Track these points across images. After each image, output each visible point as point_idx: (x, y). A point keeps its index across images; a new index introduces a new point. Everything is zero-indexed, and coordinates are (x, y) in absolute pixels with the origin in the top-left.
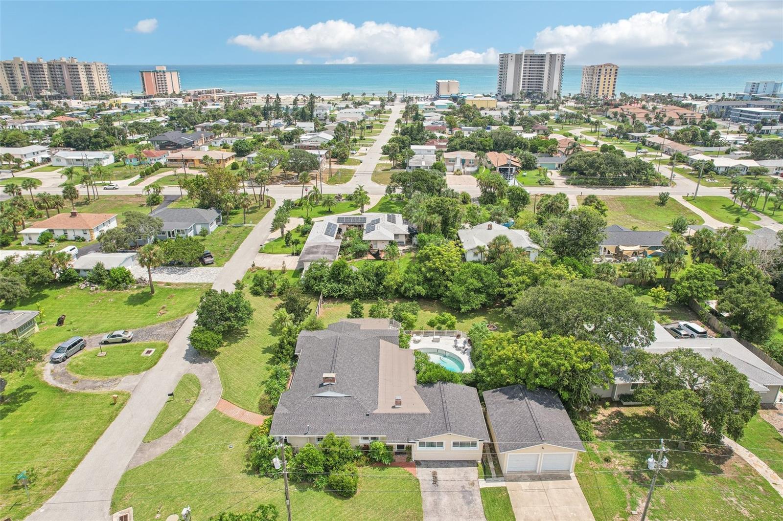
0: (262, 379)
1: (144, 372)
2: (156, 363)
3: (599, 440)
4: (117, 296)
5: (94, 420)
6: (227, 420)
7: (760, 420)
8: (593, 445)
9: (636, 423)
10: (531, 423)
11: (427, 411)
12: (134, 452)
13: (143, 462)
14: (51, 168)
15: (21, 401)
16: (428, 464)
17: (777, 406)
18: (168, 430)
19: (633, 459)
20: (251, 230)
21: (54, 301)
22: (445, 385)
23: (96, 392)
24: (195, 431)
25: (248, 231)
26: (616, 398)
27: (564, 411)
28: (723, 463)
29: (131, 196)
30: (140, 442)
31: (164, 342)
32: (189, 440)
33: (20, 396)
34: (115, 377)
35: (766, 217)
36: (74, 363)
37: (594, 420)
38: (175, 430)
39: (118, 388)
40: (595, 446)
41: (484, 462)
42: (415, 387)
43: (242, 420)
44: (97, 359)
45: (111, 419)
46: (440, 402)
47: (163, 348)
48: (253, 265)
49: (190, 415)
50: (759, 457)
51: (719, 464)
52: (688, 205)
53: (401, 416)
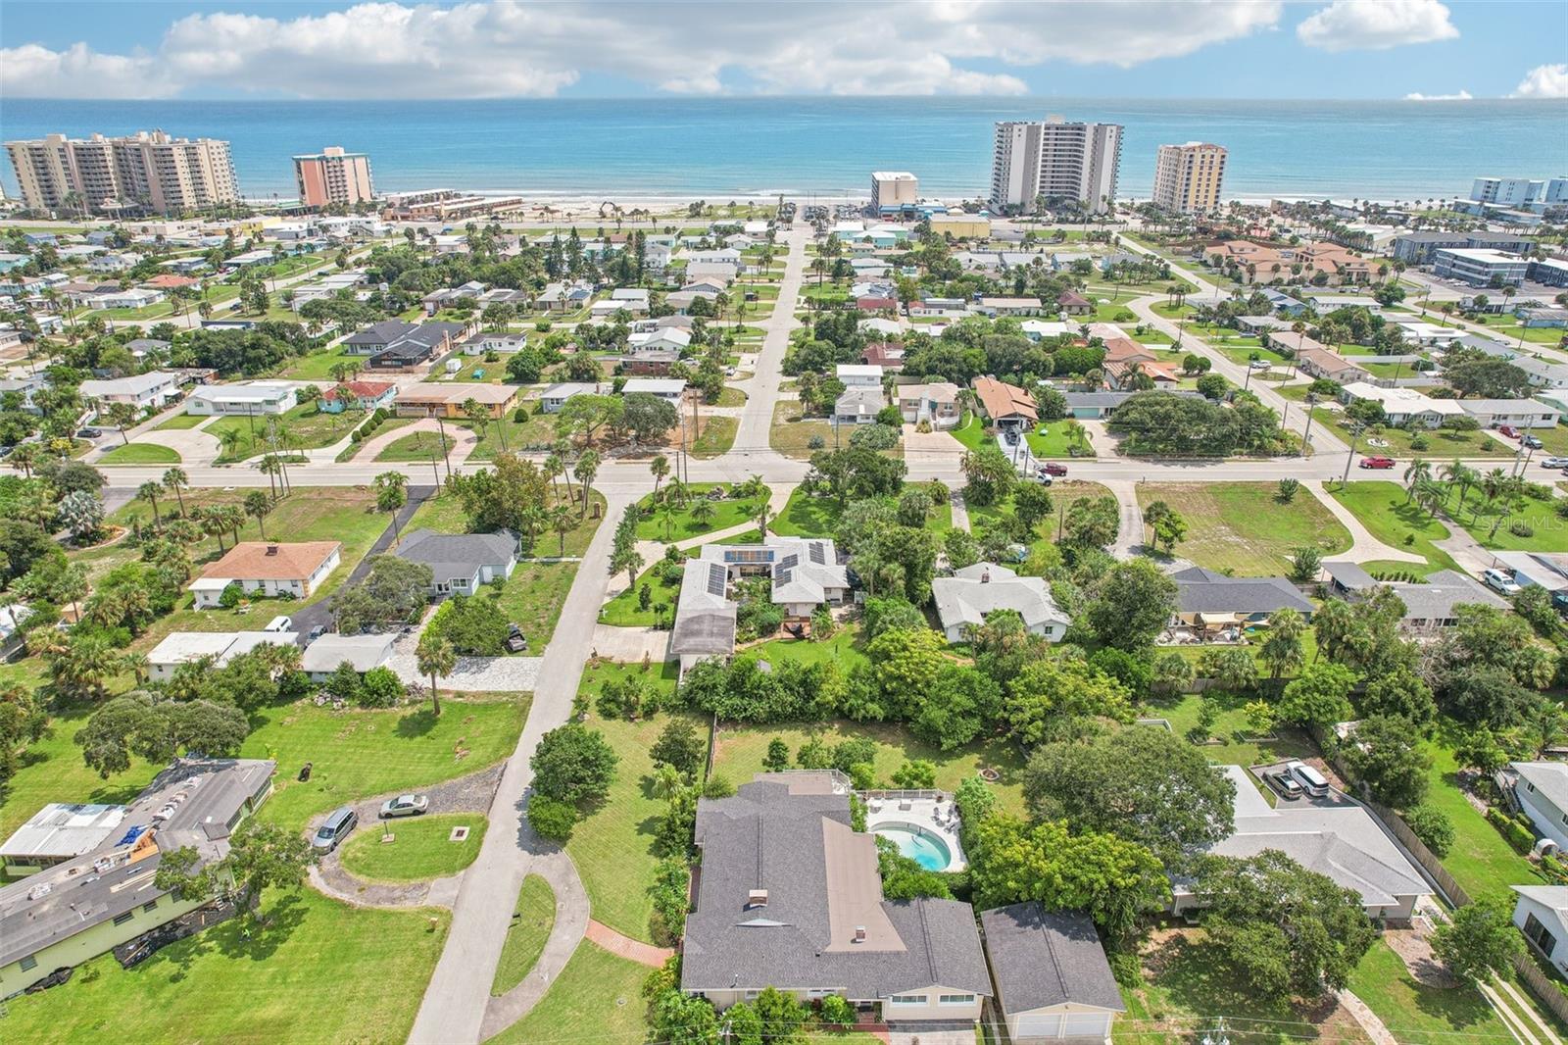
0: (647, 885)
1: (462, 872)
2: (476, 856)
3: (1149, 984)
4: (380, 718)
5: (410, 959)
6: (607, 957)
7: (1385, 949)
8: (1140, 992)
9: (1204, 956)
10: (1050, 968)
11: (902, 947)
12: (483, 1012)
13: (501, 1029)
14: (186, 421)
15: (290, 925)
16: (905, 1026)
17: (1413, 924)
18: (524, 974)
19: (1196, 1016)
20: (575, 571)
21: (280, 731)
22: (925, 903)
23: (397, 907)
24: (563, 976)
25: (569, 575)
26: (1176, 913)
27: (1099, 944)
28: (1321, 1022)
29: (347, 489)
30: (487, 996)
31: (479, 814)
32: (557, 993)
33: (287, 915)
34: (419, 881)
35: (1462, 530)
36: (350, 856)
37: (1143, 951)
38: (533, 974)
39: (428, 902)
40: (1141, 994)
41: (984, 1019)
42: (882, 904)
43: (631, 956)
44: (382, 848)
45: (435, 957)
46: (920, 933)
47: (481, 825)
48: (594, 655)
49: (550, 948)
50: (1374, 1011)
51: (1316, 1022)
52: (1330, 502)
53: (865, 955)
